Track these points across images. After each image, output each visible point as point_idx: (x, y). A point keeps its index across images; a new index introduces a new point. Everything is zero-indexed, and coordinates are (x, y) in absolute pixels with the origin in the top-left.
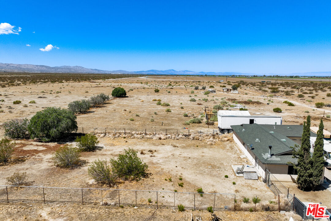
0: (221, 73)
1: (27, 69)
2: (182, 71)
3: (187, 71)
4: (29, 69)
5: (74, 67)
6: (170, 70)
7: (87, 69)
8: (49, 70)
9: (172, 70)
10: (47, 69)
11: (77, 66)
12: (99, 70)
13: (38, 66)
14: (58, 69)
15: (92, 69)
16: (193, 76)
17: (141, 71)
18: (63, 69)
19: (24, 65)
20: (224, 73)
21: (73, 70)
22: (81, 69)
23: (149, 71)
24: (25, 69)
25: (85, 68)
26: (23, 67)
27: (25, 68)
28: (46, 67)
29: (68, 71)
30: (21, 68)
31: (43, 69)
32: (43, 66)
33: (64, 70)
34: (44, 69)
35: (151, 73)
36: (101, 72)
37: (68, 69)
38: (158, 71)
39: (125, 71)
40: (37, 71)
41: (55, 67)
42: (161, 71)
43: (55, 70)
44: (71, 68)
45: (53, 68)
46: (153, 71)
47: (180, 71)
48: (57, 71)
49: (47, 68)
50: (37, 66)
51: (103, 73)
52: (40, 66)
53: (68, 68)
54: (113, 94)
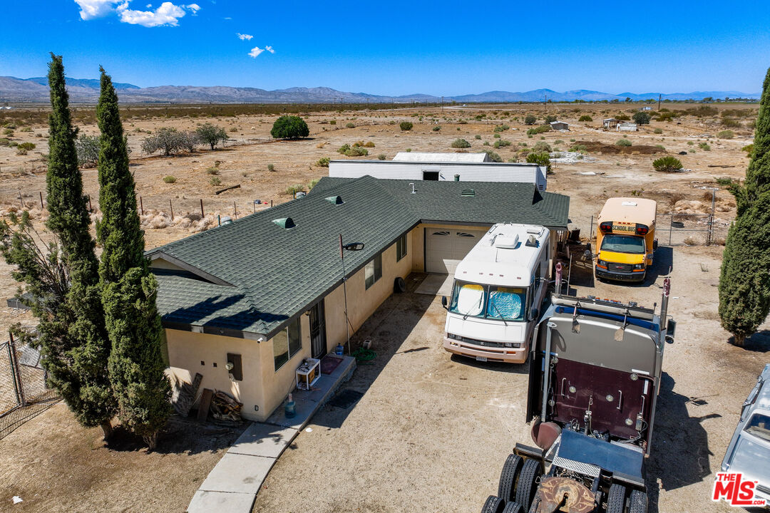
1: (219, 96)
2: (573, 92)
3: (586, 92)
4: (224, 96)
5: (315, 89)
6: (541, 91)
7: (344, 94)
8: (261, 98)
9: (547, 90)
11: (320, 88)
12: (369, 95)
13: (241, 89)
14: (280, 96)
15: (353, 94)
16: (591, 102)
17: (467, 95)
18: (290, 94)
19: (214, 87)
21: (312, 98)
22: (329, 93)
23: (486, 94)
24: (215, 96)
25: (339, 92)
26: (211, 92)
27: (216, 94)
28: (256, 90)
30: (208, 95)
31: (251, 96)
32: (250, 89)
33: (293, 97)
34: (253, 95)
35: (493, 99)
36: (372, 100)
37: (302, 94)
38: (510, 94)
41: (274, 91)
42: (519, 94)
43: (276, 98)
44: (307, 93)
45: (271, 93)
46: (495, 93)
47: (566, 93)
48: (278, 100)
49: (258, 94)
50: (239, 89)
51: (378, 102)
52: (246, 89)
53: (302, 92)
54: (273, 133)
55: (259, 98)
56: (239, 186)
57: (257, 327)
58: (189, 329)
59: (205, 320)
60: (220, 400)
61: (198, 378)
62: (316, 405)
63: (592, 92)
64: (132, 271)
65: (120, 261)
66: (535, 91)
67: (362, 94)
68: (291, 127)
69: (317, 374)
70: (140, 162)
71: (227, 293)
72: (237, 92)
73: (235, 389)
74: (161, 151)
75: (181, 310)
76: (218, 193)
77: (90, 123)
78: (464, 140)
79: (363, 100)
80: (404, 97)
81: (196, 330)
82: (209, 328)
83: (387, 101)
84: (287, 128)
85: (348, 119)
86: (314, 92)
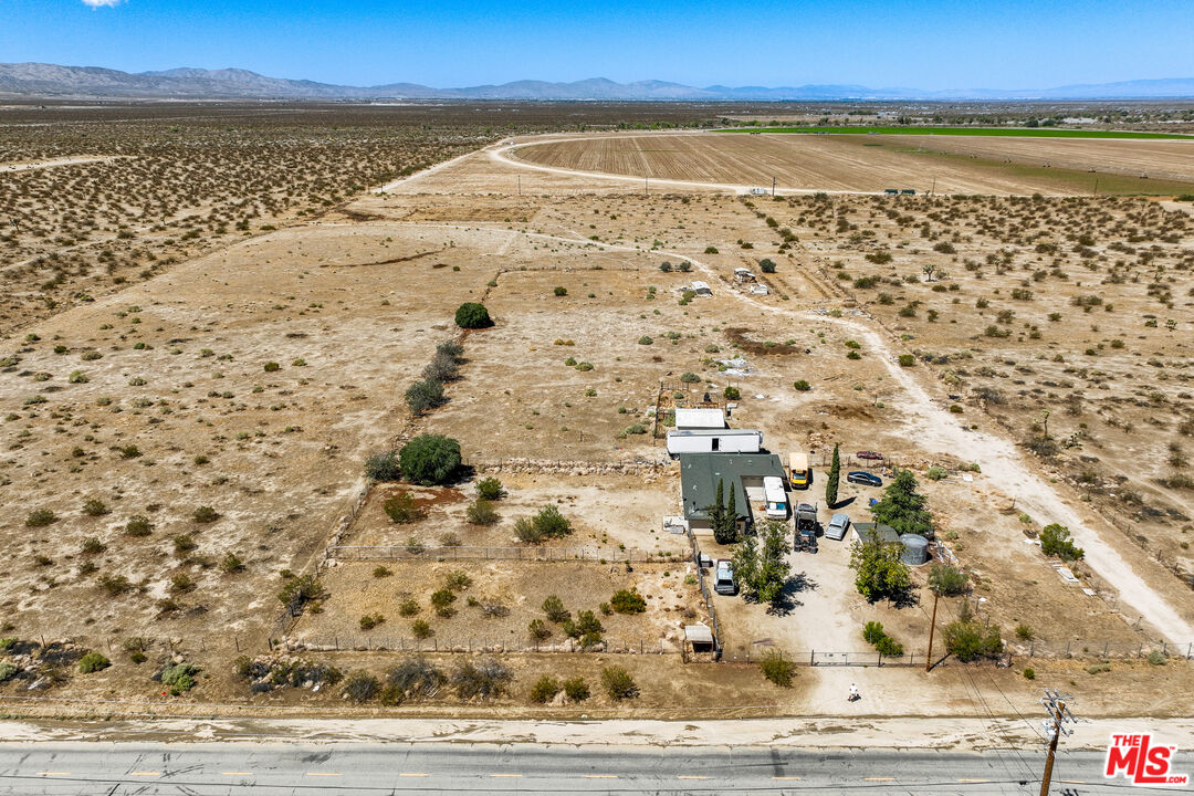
0: (791, 89)
1: (38, 83)
2: (641, 83)
3: (660, 84)
4: (47, 83)
5: (221, 72)
6: (594, 81)
7: (274, 81)
8: (125, 88)
9: (604, 80)
10: (116, 83)
11: (231, 69)
13: (80, 69)
14: (157, 85)
15: (291, 81)
17: (483, 87)
18: (177, 80)
19: (23, 65)
20: (800, 90)
21: (218, 88)
22: (248, 79)
23: (512, 86)
24: (29, 83)
25: (266, 79)
26: (18, 75)
27: (30, 78)
28: (109, 72)
29: (198, 90)
30: (14, 81)
31: (102, 84)
32: (97, 71)
33: (183, 86)
34: (106, 81)
36: (327, 92)
37: (198, 80)
38: (550, 86)
39: (421, 87)
40: (77, 91)
41: (144, 75)
42: (561, 86)
43: (150, 87)
44: (209, 80)
45: (138, 78)
46: (527, 84)
47: (632, 84)
48: (155, 92)
49: (113, 79)
50: (75, 69)
52: (89, 70)
53: (199, 78)
55: (113, 87)
63: (668, 84)
66: (586, 81)
67: (307, 83)
72: (72, 75)
80: (379, 88)
86: (220, 78)
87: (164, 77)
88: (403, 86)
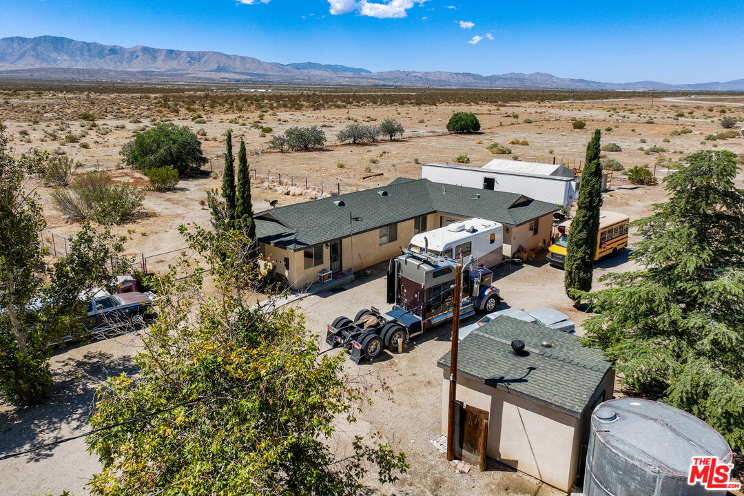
1: (438, 81)
4: (442, 81)
5: (532, 75)
7: (562, 79)
8: (478, 83)
10: (475, 81)
11: (537, 73)
12: (590, 82)
13: (460, 74)
14: (496, 81)
15: (572, 80)
18: (506, 79)
19: (435, 73)
21: (528, 84)
22: (546, 79)
24: (434, 81)
25: (557, 78)
26: (432, 77)
27: (436, 79)
28: (474, 76)
29: (517, 85)
30: (428, 80)
31: (468, 81)
32: (468, 75)
33: (509, 82)
34: (471, 79)
36: (593, 86)
40: (456, 85)
41: (491, 77)
43: (491, 83)
44: (524, 79)
45: (487, 78)
48: (493, 85)
49: (474, 79)
50: (457, 74)
51: (599, 88)
52: (463, 74)
53: (519, 78)
54: (448, 127)
55: (474, 83)
56: (382, 174)
57: (292, 246)
58: (269, 244)
59: (276, 241)
60: (280, 277)
61: (274, 267)
62: (321, 289)
64: (245, 215)
65: (241, 212)
67: (582, 81)
68: (463, 123)
69: (329, 277)
70: (333, 148)
71: (289, 231)
72: (455, 77)
73: (286, 273)
74: (351, 140)
75: (270, 236)
76: (364, 178)
77: (318, 109)
78: (615, 144)
79: (582, 87)
80: (629, 84)
81: (272, 245)
82: (276, 245)
83: (609, 88)
84: (459, 123)
85: (536, 112)
86: (530, 78)
87: (501, 78)
88: (647, 83)
